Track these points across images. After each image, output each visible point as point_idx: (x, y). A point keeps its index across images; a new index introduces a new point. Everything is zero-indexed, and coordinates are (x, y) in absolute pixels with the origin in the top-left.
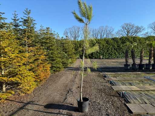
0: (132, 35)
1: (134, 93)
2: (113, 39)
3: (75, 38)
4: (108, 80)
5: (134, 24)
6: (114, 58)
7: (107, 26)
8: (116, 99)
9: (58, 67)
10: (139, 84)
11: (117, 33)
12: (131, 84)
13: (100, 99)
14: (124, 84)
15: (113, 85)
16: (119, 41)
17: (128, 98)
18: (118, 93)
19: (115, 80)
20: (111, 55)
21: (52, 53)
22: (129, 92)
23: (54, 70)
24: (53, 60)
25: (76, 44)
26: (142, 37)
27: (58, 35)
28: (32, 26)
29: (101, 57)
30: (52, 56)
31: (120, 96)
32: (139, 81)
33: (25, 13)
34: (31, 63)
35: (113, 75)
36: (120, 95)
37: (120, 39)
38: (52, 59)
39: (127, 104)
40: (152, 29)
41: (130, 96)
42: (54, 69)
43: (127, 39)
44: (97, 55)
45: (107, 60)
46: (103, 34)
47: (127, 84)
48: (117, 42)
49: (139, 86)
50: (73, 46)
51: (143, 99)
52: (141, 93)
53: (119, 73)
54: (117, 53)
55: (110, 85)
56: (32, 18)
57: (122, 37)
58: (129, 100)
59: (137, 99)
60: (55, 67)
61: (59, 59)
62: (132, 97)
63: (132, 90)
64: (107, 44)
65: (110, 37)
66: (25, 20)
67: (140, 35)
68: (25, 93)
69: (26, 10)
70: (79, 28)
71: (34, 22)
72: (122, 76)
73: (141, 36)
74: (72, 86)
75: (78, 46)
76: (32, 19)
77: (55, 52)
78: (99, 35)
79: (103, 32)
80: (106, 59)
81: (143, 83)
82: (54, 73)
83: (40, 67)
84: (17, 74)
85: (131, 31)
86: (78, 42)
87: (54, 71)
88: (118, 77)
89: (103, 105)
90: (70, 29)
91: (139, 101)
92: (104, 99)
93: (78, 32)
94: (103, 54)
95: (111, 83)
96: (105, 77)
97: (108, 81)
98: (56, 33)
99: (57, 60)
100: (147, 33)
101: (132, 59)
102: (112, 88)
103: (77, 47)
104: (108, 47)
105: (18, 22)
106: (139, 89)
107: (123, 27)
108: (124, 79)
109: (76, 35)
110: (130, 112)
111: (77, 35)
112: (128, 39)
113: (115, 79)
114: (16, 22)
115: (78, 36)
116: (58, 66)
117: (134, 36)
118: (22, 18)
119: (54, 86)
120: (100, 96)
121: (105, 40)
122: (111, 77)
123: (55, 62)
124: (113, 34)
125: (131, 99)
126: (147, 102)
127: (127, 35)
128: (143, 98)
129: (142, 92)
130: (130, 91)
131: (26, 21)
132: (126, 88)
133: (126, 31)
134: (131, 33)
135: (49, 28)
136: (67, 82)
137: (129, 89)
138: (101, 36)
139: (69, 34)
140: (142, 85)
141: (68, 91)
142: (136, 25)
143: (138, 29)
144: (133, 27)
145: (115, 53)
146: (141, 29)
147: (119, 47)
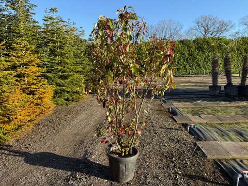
0: (212, 36)
2: (182, 42)
35: (190, 110)
37: (194, 42)
48: (189, 47)
65: (176, 39)
73: (228, 38)
85: (211, 29)
88: (202, 113)
100: (237, 33)
112: (207, 42)
127: (205, 36)
133: (203, 29)
134: (211, 32)
143: (223, 27)
144: (215, 22)
145: (185, 67)
146: (227, 26)
147: (191, 55)
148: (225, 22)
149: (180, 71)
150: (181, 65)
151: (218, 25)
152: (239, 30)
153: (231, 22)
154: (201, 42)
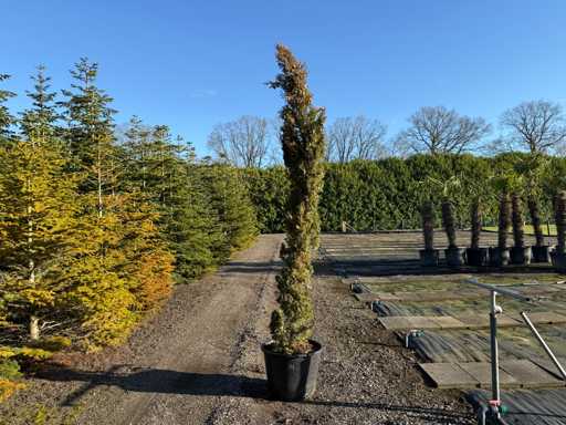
0: (448, 148)
1: (447, 335)
2: (383, 163)
3: (249, 159)
4: (369, 299)
5: (453, 112)
6: (389, 228)
7: (360, 119)
8: (391, 352)
9: (199, 263)
10: (463, 310)
11: (395, 144)
12: (438, 311)
13: (342, 354)
14: (415, 311)
15: (384, 315)
16: (403, 170)
17: (427, 348)
18: (398, 338)
19: (391, 301)
20: (378, 219)
21: (176, 214)
22: (433, 334)
23: (183, 271)
24: (179, 239)
25: (253, 182)
26: (481, 157)
27: (193, 149)
28: (102, 119)
29: (344, 225)
30: (177, 223)
31: (404, 346)
32: (466, 303)
33: (78, 73)
34: (113, 247)
35: (383, 286)
36: (403, 342)
37: (408, 163)
38: (178, 233)
39: (423, 366)
40: (515, 129)
41: (434, 343)
42: (185, 267)
43: (431, 162)
44: (330, 220)
45: (363, 236)
46: (347, 146)
47: (425, 311)
48: (398, 174)
49: (462, 315)
50: (243, 188)
51: (472, 351)
52: (466, 335)
53: (404, 278)
54: (396, 212)
55: (372, 316)
56: (102, 91)
57: (415, 158)
58: (428, 354)
59: (452, 351)
60: (188, 262)
61: (200, 235)
62: (438, 346)
63: (441, 329)
64: (364, 181)
65: (373, 156)
66: (76, 100)
67: (477, 149)
68: (104, 345)
69: (79, 62)
70: (265, 124)
71: (109, 105)
72: (411, 287)
73: (477, 154)
74: (250, 320)
75: (264, 187)
76: (102, 95)
77: (188, 211)
78: (335, 149)
79: (348, 139)
80: (360, 232)
81: (477, 307)
82: (186, 283)
83: (145, 261)
84: (77, 284)
85: (444, 135)
86: (261, 174)
87: (185, 275)
88: (400, 290)
89: (353, 370)
90: (233, 128)
91: (458, 357)
92: (356, 355)
93: (261, 138)
94: (350, 218)
95: (377, 309)
96: (358, 290)
97: (367, 303)
98: (184, 143)
99: (192, 239)
100: (499, 142)
101: (445, 234)
102: (380, 323)
103: (260, 191)
104: (366, 192)
105: (49, 104)
106: (461, 325)
107: (417, 122)
108: (419, 295)
109: (253, 148)
110: (430, 383)
111: (256, 149)
112: (435, 163)
113: (390, 296)
114: (44, 104)
115: (262, 153)
116: (199, 257)
117: (455, 151)
118: (68, 90)
119: (194, 324)
120: (341, 346)
121: (356, 165)
122: (378, 290)
123: (187, 243)
124: (383, 147)
125: (437, 351)
126: (480, 358)
127: (432, 149)
128: (472, 348)
129: (469, 332)
130: (435, 330)
131: (79, 103)
132: (423, 322)
133: (428, 133)
134: (444, 141)
135: (164, 128)
136: (235, 310)
137: (432, 326)
138: (342, 152)
139: (228, 147)
140: (472, 313)
141: (243, 337)
142: (460, 116)
143: (468, 129)
144: (451, 120)
145: (391, 213)
146: (477, 128)
147: (402, 190)
148: (472, 121)
149: (383, 221)
150: (383, 209)
151: (457, 127)
152: (501, 136)
153: (482, 122)
154: (423, 164)
